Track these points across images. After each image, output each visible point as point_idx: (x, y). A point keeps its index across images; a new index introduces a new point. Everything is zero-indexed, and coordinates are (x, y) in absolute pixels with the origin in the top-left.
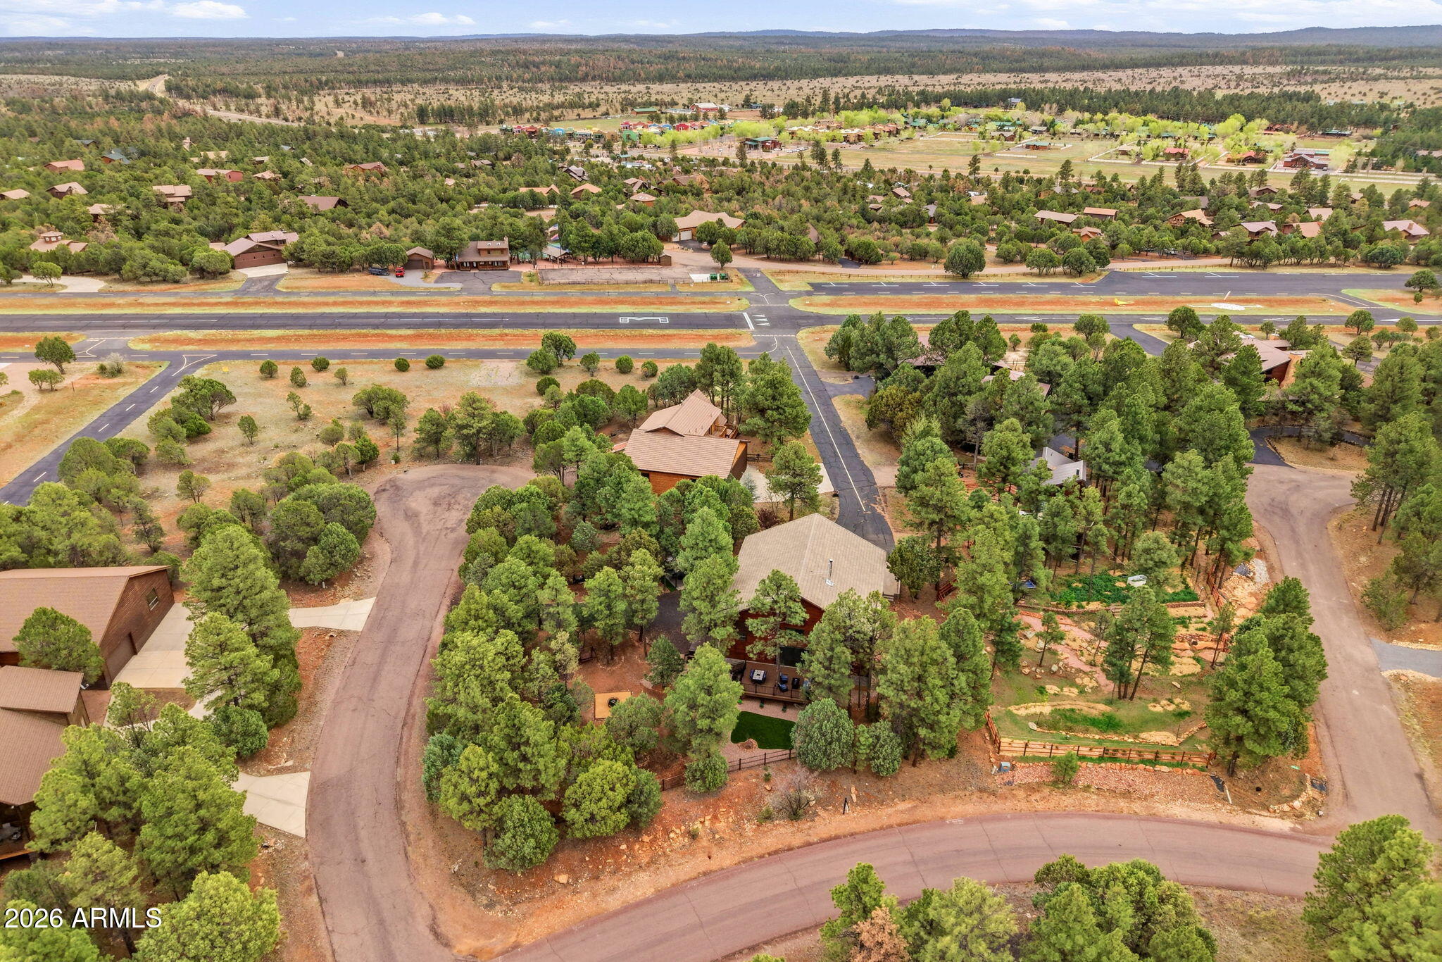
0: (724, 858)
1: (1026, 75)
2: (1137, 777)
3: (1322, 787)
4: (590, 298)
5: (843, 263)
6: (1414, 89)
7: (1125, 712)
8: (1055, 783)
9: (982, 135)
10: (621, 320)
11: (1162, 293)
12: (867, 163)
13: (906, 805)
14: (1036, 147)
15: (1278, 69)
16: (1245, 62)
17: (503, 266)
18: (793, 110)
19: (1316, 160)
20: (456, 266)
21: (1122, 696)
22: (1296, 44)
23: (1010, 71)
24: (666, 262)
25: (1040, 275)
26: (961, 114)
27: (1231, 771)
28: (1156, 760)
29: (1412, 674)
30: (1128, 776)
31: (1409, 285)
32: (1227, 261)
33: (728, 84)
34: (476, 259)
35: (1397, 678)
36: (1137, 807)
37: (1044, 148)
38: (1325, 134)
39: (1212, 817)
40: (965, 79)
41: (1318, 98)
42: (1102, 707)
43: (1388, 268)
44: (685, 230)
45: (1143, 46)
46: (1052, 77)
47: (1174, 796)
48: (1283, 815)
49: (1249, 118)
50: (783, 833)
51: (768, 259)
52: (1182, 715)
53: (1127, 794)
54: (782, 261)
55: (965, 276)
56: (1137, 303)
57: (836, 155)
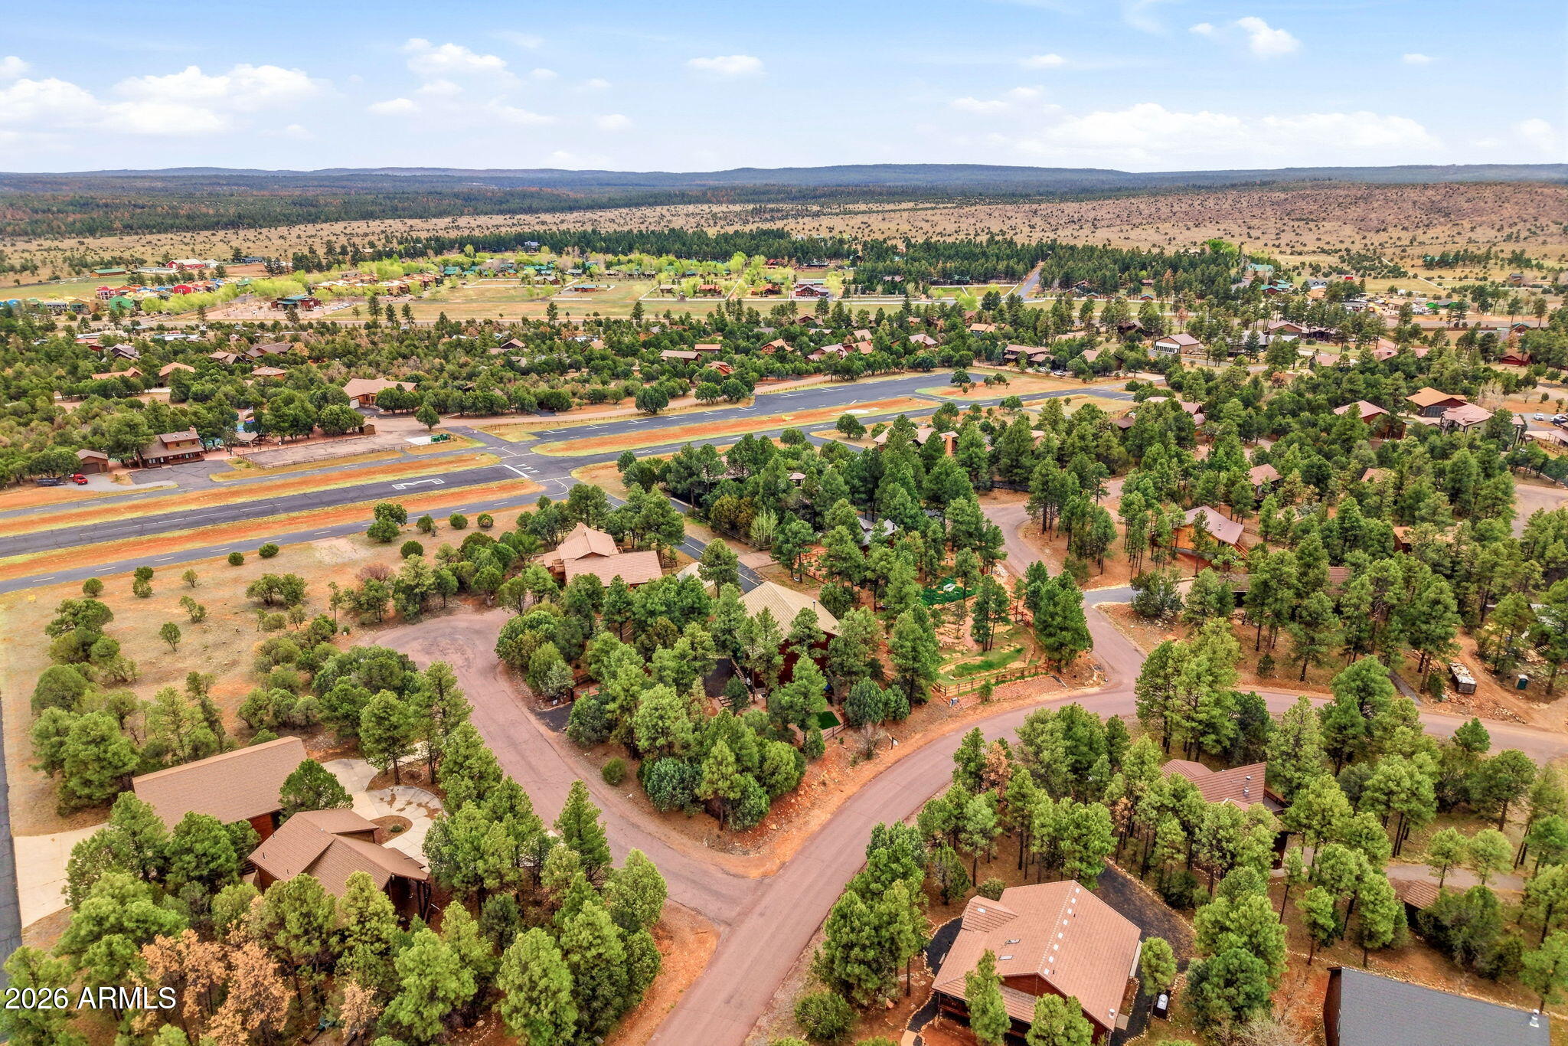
0: (850, 789)
1: (522, 217)
2: (1019, 687)
3: (1099, 668)
4: (335, 474)
5: (536, 413)
6: (851, 223)
7: (992, 657)
8: (982, 703)
9: (525, 279)
10: (397, 487)
11: (807, 408)
12: (443, 317)
13: (918, 736)
14: (584, 290)
15: (737, 208)
16: (709, 202)
17: (197, 457)
18: (303, 263)
19: (819, 290)
20: (141, 464)
21: (985, 650)
22: (737, 182)
23: (501, 212)
24: (371, 431)
25: (708, 405)
26: (490, 260)
27: (1059, 671)
28: (1023, 677)
29: (1105, 604)
30: (1014, 688)
31: (953, 381)
32: (828, 378)
33: (189, 235)
34: (162, 453)
35: (1099, 608)
36: (1028, 701)
37: (592, 290)
38: (810, 266)
39: (1063, 696)
40: (462, 221)
41: (788, 234)
42: (979, 658)
43: (928, 371)
44: (354, 398)
45: (608, 185)
46: (547, 217)
47: (1041, 692)
48: (1092, 686)
49: (749, 256)
50: (867, 769)
51: (462, 416)
52: (1019, 651)
53: (1018, 698)
54: (481, 416)
55: (655, 412)
56: (797, 417)
57: (406, 311)
